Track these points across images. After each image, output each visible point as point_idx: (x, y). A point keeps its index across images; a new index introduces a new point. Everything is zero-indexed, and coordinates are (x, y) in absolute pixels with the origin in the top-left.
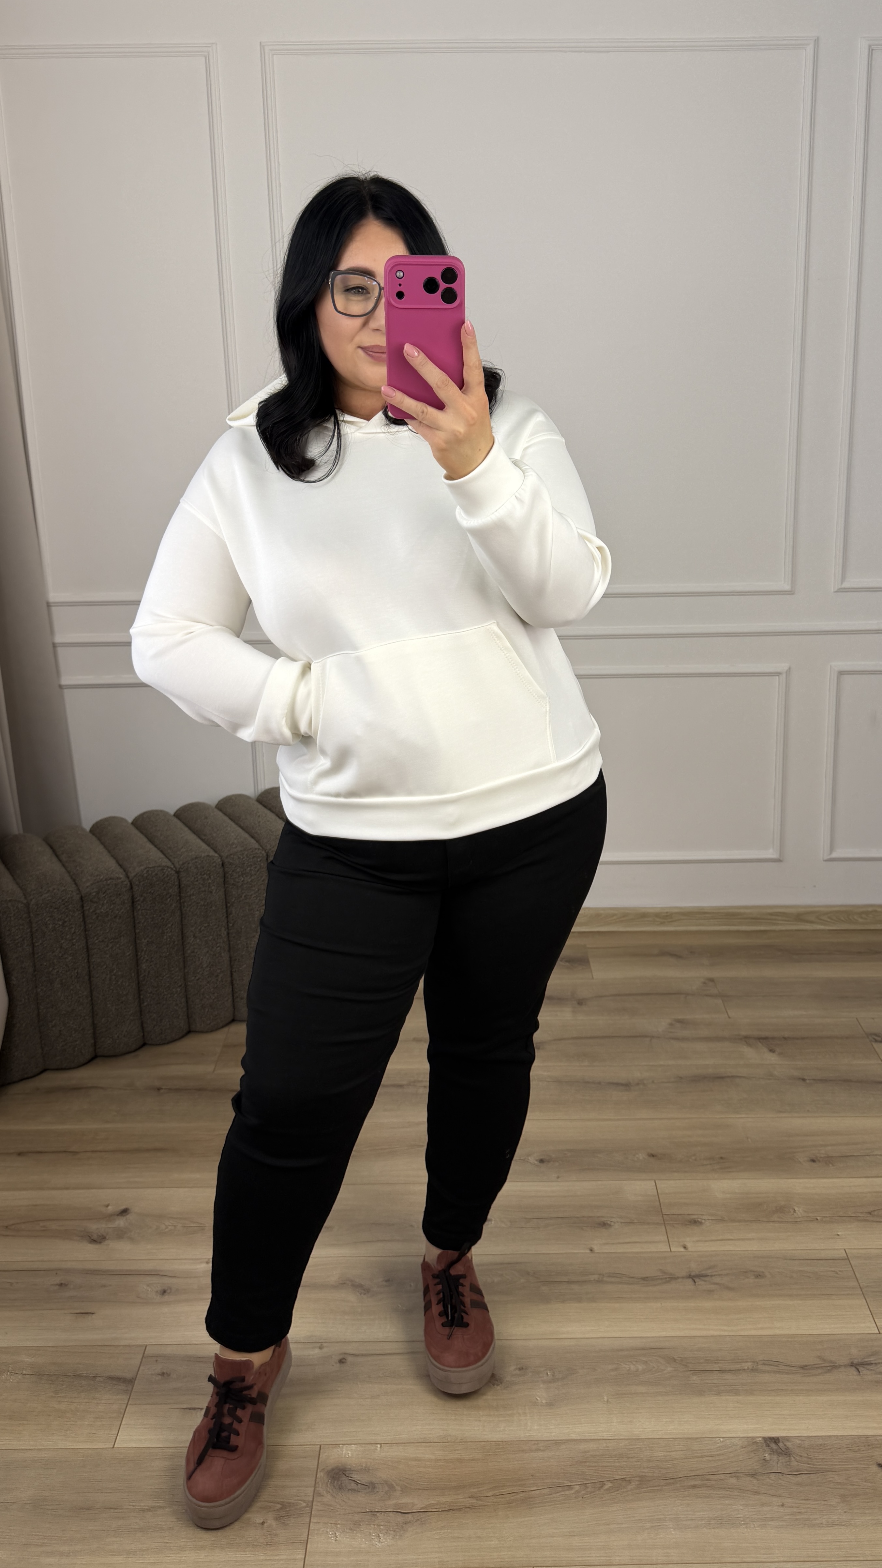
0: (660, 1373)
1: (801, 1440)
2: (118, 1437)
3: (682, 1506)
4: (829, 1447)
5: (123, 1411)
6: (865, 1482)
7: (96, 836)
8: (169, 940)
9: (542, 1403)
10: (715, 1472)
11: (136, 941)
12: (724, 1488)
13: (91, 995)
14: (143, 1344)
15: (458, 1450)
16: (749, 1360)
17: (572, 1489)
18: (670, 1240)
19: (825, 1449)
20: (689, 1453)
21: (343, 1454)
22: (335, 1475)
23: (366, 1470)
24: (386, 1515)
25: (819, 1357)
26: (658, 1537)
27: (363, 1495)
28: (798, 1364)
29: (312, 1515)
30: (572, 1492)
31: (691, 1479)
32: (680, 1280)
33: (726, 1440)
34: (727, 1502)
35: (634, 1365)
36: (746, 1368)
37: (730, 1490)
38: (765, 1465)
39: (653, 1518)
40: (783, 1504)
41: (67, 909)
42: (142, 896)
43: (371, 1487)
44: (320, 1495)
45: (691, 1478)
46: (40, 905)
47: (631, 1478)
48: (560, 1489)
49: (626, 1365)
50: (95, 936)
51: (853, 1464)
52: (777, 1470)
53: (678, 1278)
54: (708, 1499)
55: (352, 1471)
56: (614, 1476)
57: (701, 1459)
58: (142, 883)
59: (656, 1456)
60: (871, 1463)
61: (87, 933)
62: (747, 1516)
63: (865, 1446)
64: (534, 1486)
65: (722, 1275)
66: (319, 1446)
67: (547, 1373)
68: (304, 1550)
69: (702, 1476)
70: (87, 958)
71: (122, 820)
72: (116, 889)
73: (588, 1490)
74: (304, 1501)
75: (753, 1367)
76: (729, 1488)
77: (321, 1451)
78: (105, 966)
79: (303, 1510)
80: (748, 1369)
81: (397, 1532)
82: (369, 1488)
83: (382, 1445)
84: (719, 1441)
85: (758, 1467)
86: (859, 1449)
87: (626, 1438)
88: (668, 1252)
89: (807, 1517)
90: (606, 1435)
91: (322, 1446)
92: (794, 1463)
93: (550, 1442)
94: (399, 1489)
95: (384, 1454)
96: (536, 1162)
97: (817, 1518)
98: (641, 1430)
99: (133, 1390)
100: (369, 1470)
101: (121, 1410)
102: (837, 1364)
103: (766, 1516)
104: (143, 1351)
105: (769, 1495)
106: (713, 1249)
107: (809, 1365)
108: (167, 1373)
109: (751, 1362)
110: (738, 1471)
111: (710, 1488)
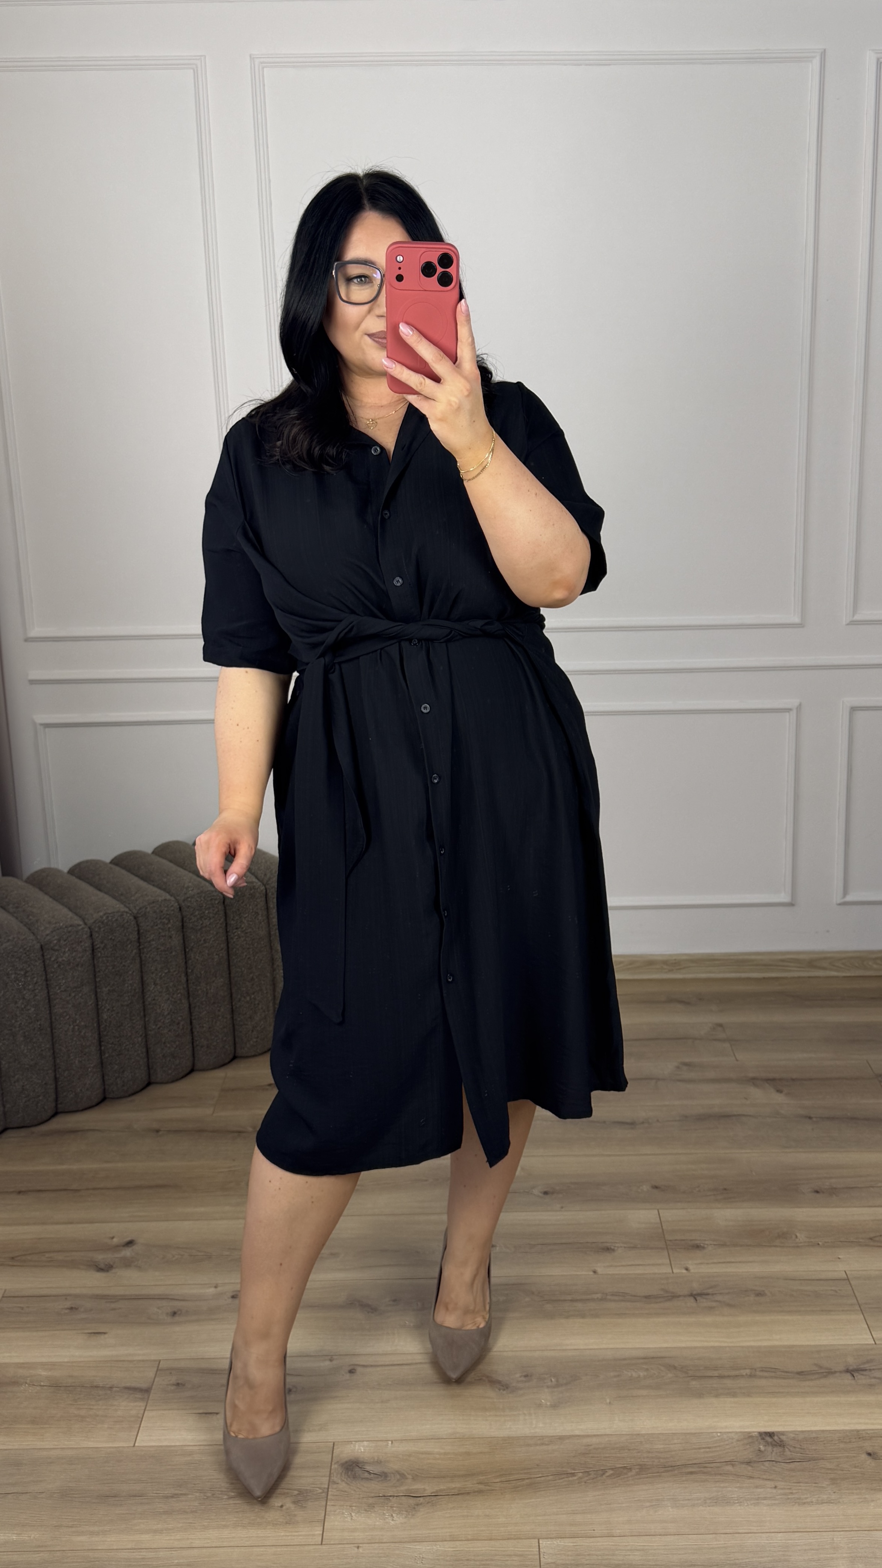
0: (661, 1379)
2: (138, 1437)
3: (679, 1489)
4: (822, 1440)
5: (141, 1416)
8: (129, 988)
9: (547, 1404)
10: (713, 1461)
11: (97, 991)
12: (720, 1474)
13: (54, 1048)
14: (155, 1358)
16: (747, 1368)
18: (672, 1263)
19: (817, 1441)
20: (687, 1445)
21: (355, 1449)
22: (348, 1467)
23: (377, 1463)
24: (398, 1498)
26: (657, 1513)
27: (376, 1483)
28: (795, 1371)
29: (328, 1500)
30: (576, 1478)
31: (689, 1467)
32: (682, 1298)
33: (723, 1435)
34: (722, 1485)
35: (636, 1372)
38: (761, 1455)
39: (652, 1498)
40: (776, 1486)
41: (29, 958)
42: (103, 943)
44: (335, 1483)
47: (631, 1466)
48: (564, 1476)
49: (628, 1372)
50: (57, 985)
51: (843, 1454)
52: (772, 1459)
53: (679, 1296)
54: (704, 1483)
55: (365, 1463)
57: (701, 1450)
58: (100, 930)
59: (655, 1448)
60: (861, 1452)
61: (48, 983)
62: (741, 1496)
64: (540, 1473)
65: (722, 1293)
66: (332, 1443)
67: (551, 1380)
68: (322, 1526)
69: (699, 1465)
70: (49, 1009)
72: (77, 936)
73: (591, 1477)
74: (320, 1488)
75: (751, 1373)
76: (725, 1474)
77: (335, 1447)
78: (68, 1017)
79: (320, 1495)
81: (410, 1512)
82: (381, 1477)
83: (393, 1441)
84: (716, 1436)
85: (754, 1457)
86: (849, 1441)
87: (629, 1433)
88: (670, 1273)
89: (798, 1497)
90: (608, 1432)
91: (335, 1443)
93: (554, 1438)
94: (410, 1477)
95: (395, 1449)
96: (540, 1194)
97: (808, 1497)
98: (643, 1426)
99: (150, 1398)
100: (380, 1463)
101: (139, 1416)
102: (833, 1370)
103: (760, 1496)
104: (157, 1365)
105: (763, 1479)
106: (715, 1270)
107: (806, 1371)
108: (182, 1384)
109: (751, 1369)
110: (733, 1460)
111: (707, 1474)
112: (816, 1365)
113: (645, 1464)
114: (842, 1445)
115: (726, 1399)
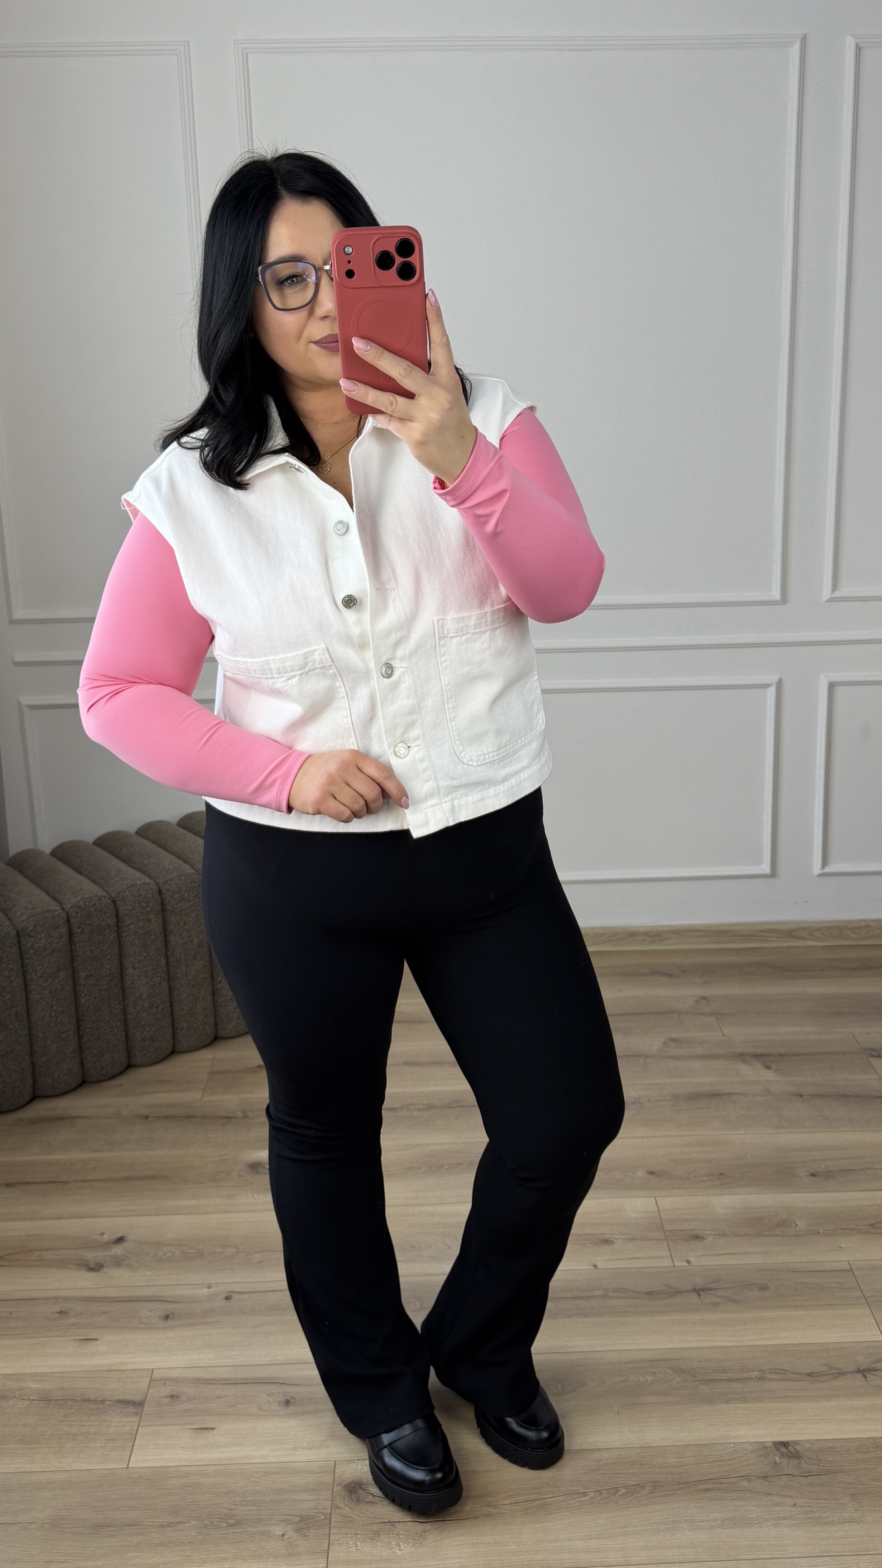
0: (669, 1384)
1: (809, 1443)
2: (132, 1457)
3: (696, 1509)
4: (838, 1450)
5: (134, 1432)
6: (875, 1481)
10: (728, 1475)
12: (738, 1491)
14: (150, 1367)
16: (756, 1369)
17: (586, 1496)
18: (673, 1255)
19: (834, 1451)
20: (700, 1459)
21: (357, 1469)
22: (352, 1489)
24: (404, 1524)
26: (674, 1537)
27: (381, 1507)
28: (805, 1372)
29: (331, 1527)
30: (587, 1498)
31: (705, 1483)
32: (685, 1294)
33: (736, 1446)
34: (739, 1503)
35: (643, 1376)
36: (754, 1376)
37: (743, 1492)
38: (775, 1468)
39: (668, 1520)
40: (795, 1504)
44: (338, 1507)
45: (705, 1481)
47: (644, 1483)
48: (575, 1496)
49: (634, 1376)
51: (862, 1465)
52: (788, 1472)
53: (682, 1292)
54: (721, 1502)
56: (628, 1482)
57: (712, 1464)
59: (668, 1463)
60: (880, 1463)
62: (760, 1516)
63: (873, 1447)
64: (549, 1494)
65: (726, 1288)
66: (334, 1462)
68: (326, 1560)
69: (715, 1480)
71: (85, 843)
73: (603, 1496)
74: (323, 1513)
75: (761, 1376)
76: (742, 1490)
77: (336, 1467)
79: (322, 1523)
80: (756, 1377)
81: (416, 1540)
84: (729, 1447)
85: (769, 1470)
86: (867, 1450)
87: (639, 1446)
88: (671, 1266)
89: (818, 1515)
90: (618, 1445)
91: (337, 1462)
92: (804, 1465)
97: (829, 1516)
98: (652, 1438)
99: (144, 1413)
101: (133, 1432)
102: (844, 1371)
103: (779, 1516)
104: (150, 1375)
105: (782, 1496)
106: (717, 1263)
107: (816, 1372)
108: (176, 1396)
109: (760, 1371)
110: (749, 1474)
111: (723, 1491)
112: (826, 1365)
113: (659, 1481)
114: (859, 1456)
115: (737, 1405)
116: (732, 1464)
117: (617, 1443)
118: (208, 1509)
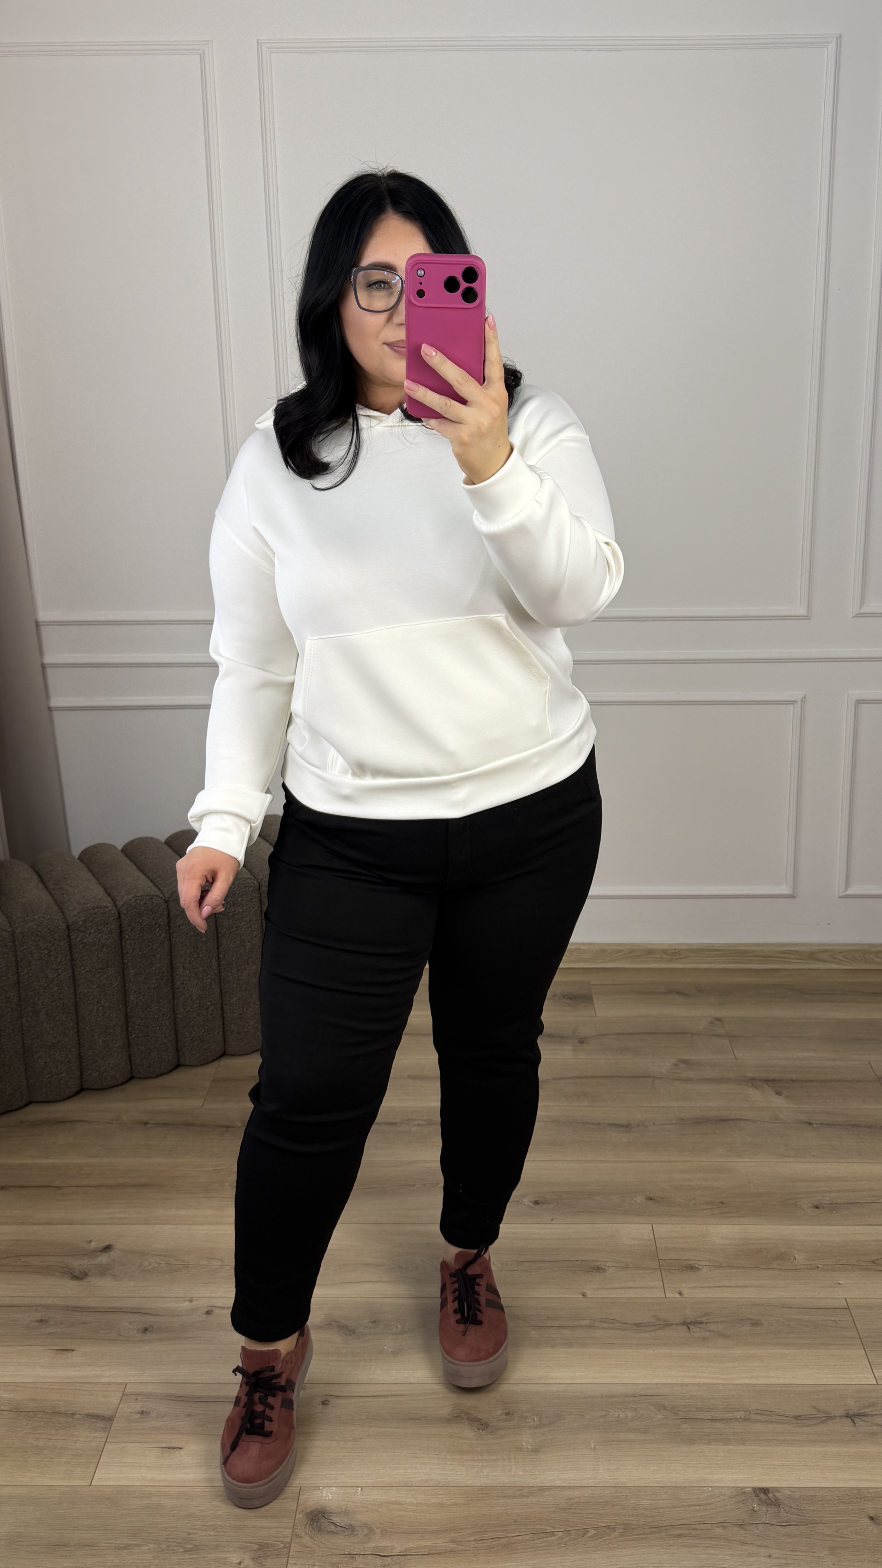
0: (650, 1421)
1: (790, 1491)
2: (96, 1475)
3: (666, 1555)
4: (820, 1499)
5: (101, 1448)
6: (856, 1534)
7: (84, 864)
8: (157, 971)
9: (528, 1448)
10: (703, 1521)
11: (123, 972)
12: (712, 1538)
13: (78, 1028)
15: (440, 1494)
16: (741, 1409)
17: (554, 1536)
18: (665, 1286)
19: (815, 1501)
20: (675, 1502)
21: (322, 1496)
23: (346, 1513)
25: (814, 1407)
27: (342, 1538)
28: (791, 1414)
31: (678, 1528)
32: (674, 1327)
33: (714, 1490)
35: (623, 1412)
36: (738, 1417)
37: (717, 1539)
38: (753, 1516)
40: (770, 1555)
41: (52, 938)
42: (130, 925)
43: (351, 1529)
45: (677, 1526)
46: (25, 933)
47: (615, 1525)
48: (543, 1535)
49: (615, 1412)
50: (82, 966)
52: (765, 1521)
53: (672, 1324)
54: (693, 1549)
55: (331, 1513)
57: (688, 1508)
58: (130, 913)
59: (642, 1505)
60: (862, 1516)
61: (73, 963)
63: (857, 1498)
64: (516, 1532)
65: (717, 1322)
67: (534, 1419)
70: (73, 988)
71: (113, 847)
72: (103, 918)
74: (282, 1542)
75: (745, 1416)
76: (715, 1538)
78: (92, 997)
80: (741, 1418)
82: (349, 1530)
83: (363, 1488)
84: (707, 1491)
85: (746, 1517)
86: (850, 1501)
87: (613, 1485)
90: (592, 1483)
91: (301, 1488)
92: (783, 1514)
93: (535, 1488)
94: (378, 1531)
95: (364, 1497)
96: (530, 1204)
98: (628, 1478)
99: (112, 1428)
100: (349, 1513)
101: (99, 1448)
102: (832, 1415)
104: (122, 1390)
105: (757, 1545)
106: (710, 1295)
107: (803, 1415)
108: (147, 1412)
109: (744, 1411)
110: (725, 1521)
111: (696, 1538)
113: (630, 1523)
114: (842, 1506)
115: (718, 1447)
116: (708, 1509)
117: (590, 1481)
118: (166, 1532)
